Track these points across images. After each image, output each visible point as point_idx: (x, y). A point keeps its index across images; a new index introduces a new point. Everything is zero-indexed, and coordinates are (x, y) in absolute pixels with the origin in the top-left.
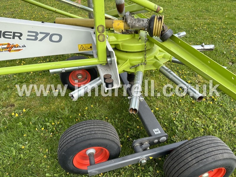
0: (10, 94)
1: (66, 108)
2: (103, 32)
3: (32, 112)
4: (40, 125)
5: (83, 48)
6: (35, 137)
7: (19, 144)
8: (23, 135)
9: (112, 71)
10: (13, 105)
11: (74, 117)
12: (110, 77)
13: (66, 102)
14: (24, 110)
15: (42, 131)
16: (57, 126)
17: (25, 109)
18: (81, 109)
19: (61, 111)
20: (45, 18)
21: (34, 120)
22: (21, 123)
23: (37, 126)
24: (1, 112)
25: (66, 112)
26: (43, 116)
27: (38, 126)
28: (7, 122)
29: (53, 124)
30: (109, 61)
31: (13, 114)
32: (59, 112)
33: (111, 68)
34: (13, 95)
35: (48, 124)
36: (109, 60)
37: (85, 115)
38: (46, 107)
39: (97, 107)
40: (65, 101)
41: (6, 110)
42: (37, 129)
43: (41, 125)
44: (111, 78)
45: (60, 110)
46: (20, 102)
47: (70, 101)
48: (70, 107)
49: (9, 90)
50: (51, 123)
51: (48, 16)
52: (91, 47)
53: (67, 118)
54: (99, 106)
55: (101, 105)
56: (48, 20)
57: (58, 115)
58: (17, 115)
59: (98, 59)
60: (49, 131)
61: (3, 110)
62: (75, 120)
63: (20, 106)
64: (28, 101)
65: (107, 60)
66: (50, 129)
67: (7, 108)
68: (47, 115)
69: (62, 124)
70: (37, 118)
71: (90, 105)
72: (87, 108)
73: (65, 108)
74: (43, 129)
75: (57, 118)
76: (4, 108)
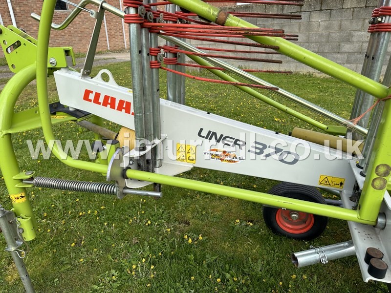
0: (188, 205)
1: (259, 260)
2: (385, 176)
3: (209, 244)
4: (216, 272)
5: (328, 182)
6: (205, 288)
7: (182, 287)
8: (191, 275)
9: (381, 242)
10: (187, 223)
11: (271, 283)
12: (382, 256)
13: (261, 250)
14: (201, 238)
15: (217, 284)
16: (240, 285)
17: (202, 236)
18: (284, 273)
19: (251, 263)
20: (256, 108)
21: (209, 259)
22: (192, 257)
23: (212, 271)
24: (173, 227)
25: (258, 268)
26: (223, 258)
27: (214, 272)
28: (177, 246)
29: (235, 279)
30: (380, 223)
31: (186, 237)
32: (247, 262)
33: (379, 236)
34: (191, 208)
35: (228, 276)
36: (380, 220)
37: (289, 288)
38: (229, 245)
39: (313, 283)
40: (260, 247)
41: (178, 226)
42: (210, 276)
43: (218, 272)
44: (381, 259)
45: (250, 260)
46: (197, 222)
47: (267, 251)
48: (265, 262)
49: (189, 199)
50: (233, 277)
51: (260, 106)
52: (341, 184)
53: (258, 280)
54: (318, 282)
55: (323, 283)
56: (259, 113)
57: (245, 268)
58: (190, 241)
59: (360, 214)
60: (226, 289)
61: (175, 224)
62: (270, 289)
63: (197, 228)
64: (207, 225)
65: (377, 220)
66: (230, 287)
67: (180, 224)
68: (229, 260)
69: (248, 286)
70: (214, 258)
71: (301, 273)
72: (294, 276)
73: (257, 259)
74: (219, 280)
75: (243, 271)
76: (177, 223)
